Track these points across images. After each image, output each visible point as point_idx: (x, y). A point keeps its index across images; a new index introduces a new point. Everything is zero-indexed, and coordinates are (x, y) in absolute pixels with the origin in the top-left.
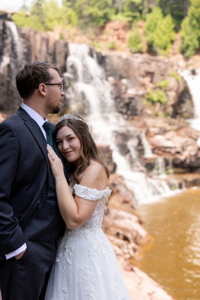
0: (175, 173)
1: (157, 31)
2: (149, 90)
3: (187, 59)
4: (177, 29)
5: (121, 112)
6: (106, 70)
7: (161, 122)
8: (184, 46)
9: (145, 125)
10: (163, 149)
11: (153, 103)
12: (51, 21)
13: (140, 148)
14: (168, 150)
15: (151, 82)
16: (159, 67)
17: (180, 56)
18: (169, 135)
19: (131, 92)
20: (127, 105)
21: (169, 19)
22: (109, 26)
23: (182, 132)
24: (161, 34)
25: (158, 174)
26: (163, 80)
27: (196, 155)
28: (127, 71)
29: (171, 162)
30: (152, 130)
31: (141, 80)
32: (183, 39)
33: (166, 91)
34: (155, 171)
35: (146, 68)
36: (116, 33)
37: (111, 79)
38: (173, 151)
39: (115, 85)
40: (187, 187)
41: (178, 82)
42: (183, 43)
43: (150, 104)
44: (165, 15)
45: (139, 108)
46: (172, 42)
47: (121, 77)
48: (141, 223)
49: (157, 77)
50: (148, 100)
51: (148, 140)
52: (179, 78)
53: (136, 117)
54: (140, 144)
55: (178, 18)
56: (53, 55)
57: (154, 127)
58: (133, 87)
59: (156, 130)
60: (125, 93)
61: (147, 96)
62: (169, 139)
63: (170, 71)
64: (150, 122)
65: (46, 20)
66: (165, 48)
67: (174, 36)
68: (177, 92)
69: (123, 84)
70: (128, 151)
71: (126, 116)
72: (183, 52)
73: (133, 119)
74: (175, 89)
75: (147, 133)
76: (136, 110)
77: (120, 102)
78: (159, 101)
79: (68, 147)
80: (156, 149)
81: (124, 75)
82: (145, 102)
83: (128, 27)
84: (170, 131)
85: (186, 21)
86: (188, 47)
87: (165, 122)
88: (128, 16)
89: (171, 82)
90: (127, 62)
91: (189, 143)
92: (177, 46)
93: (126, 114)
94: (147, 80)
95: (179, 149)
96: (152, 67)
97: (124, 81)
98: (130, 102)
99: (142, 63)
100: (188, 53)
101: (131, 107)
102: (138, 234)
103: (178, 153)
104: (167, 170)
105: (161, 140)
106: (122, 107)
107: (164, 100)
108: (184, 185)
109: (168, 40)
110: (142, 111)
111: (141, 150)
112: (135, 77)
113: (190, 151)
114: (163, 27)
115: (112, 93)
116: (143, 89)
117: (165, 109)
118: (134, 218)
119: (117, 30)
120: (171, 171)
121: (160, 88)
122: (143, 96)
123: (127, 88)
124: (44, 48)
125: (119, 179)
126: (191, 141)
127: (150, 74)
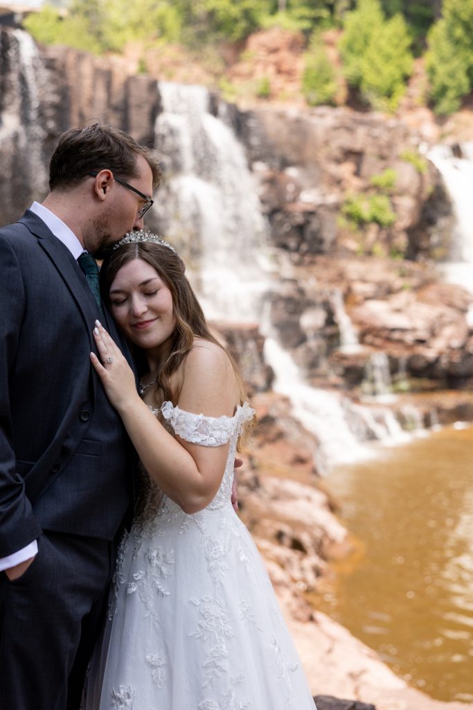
0: (413, 390)
1: (371, 52)
2: (351, 193)
3: (441, 119)
4: (417, 49)
5: (284, 247)
6: (248, 146)
7: (379, 270)
8: (435, 89)
9: (341, 277)
10: (385, 334)
11: (362, 223)
12: (119, 29)
13: (329, 331)
14: (396, 335)
15: (357, 173)
16: (376, 138)
17: (425, 114)
18: (400, 300)
19: (309, 198)
20: (300, 229)
21: (398, 24)
22: (255, 41)
23: (431, 293)
24: (379, 61)
25: (374, 393)
26: (384, 169)
27: (463, 348)
28: (298, 149)
29: (403, 362)
30: (359, 288)
31: (333, 169)
32: (432, 71)
33: (391, 196)
34: (366, 386)
35: (344, 140)
36: (273, 58)
37: (261, 167)
38: (409, 338)
39: (271, 182)
40: (443, 422)
41: (420, 174)
42: (431, 81)
43: (354, 226)
44: (388, 15)
45: (328, 236)
46: (406, 79)
47: (285, 164)
48: (332, 507)
49: (370, 163)
50: (350, 216)
51: (349, 313)
52: (422, 163)
53: (320, 259)
54: (330, 321)
55: (421, 22)
56: (123, 110)
57: (364, 281)
58: (315, 186)
59: (367, 289)
60: (295, 200)
61: (346, 209)
62: (398, 311)
63: (401, 149)
64: (354, 268)
65: (106, 29)
66: (389, 94)
67: (410, 64)
68: (417, 197)
69: (290, 180)
70: (302, 339)
71: (296, 257)
72: (432, 104)
73: (313, 263)
74: (414, 190)
75: (348, 296)
76: (321, 241)
77: (281, 223)
78: (376, 220)
79: (145, 309)
80: (367, 333)
81: (292, 157)
82: (342, 222)
83: (302, 43)
84: (401, 289)
85: (438, 31)
86: (443, 90)
87: (390, 269)
88: (302, 18)
89: (403, 175)
90: (299, 128)
91: (446, 319)
92: (419, 88)
93: (297, 250)
94: (346, 169)
95: (422, 334)
96: (360, 140)
97: (292, 172)
98: (307, 223)
99: (335, 128)
100: (445, 105)
101: (308, 235)
102: (325, 534)
103: (421, 342)
104: (394, 382)
105: (380, 312)
106: (288, 234)
107: (387, 216)
108: (434, 417)
109: (398, 75)
110: (334, 243)
111: (332, 336)
112: (317, 164)
113: (450, 338)
114: (383, 43)
115: (263, 201)
116: (336, 190)
117: (389, 240)
118: (319, 497)
119: (274, 51)
120: (404, 385)
121: (377, 188)
122: (336, 208)
123: (299, 190)
124: (101, 94)
125: (282, 406)
126: (450, 314)
127: (353, 155)
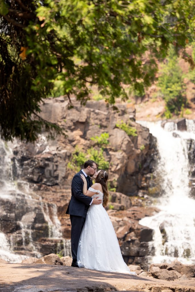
2: (79, 148)
5: (31, 181)
15: (84, 136)
16: (97, 114)
20: (42, 168)
33: (105, 150)
45: (61, 174)
60: (40, 152)
61: (75, 158)
63: (118, 121)
76: (57, 177)
93: (38, 182)
94: (77, 134)
98: (47, 165)
101: (47, 174)
106: (32, 173)
115: (16, 153)
116: (69, 147)
122: (68, 157)
123: (44, 147)
127: (82, 125)
